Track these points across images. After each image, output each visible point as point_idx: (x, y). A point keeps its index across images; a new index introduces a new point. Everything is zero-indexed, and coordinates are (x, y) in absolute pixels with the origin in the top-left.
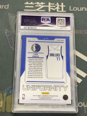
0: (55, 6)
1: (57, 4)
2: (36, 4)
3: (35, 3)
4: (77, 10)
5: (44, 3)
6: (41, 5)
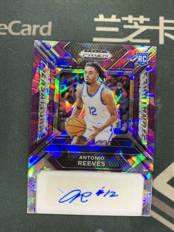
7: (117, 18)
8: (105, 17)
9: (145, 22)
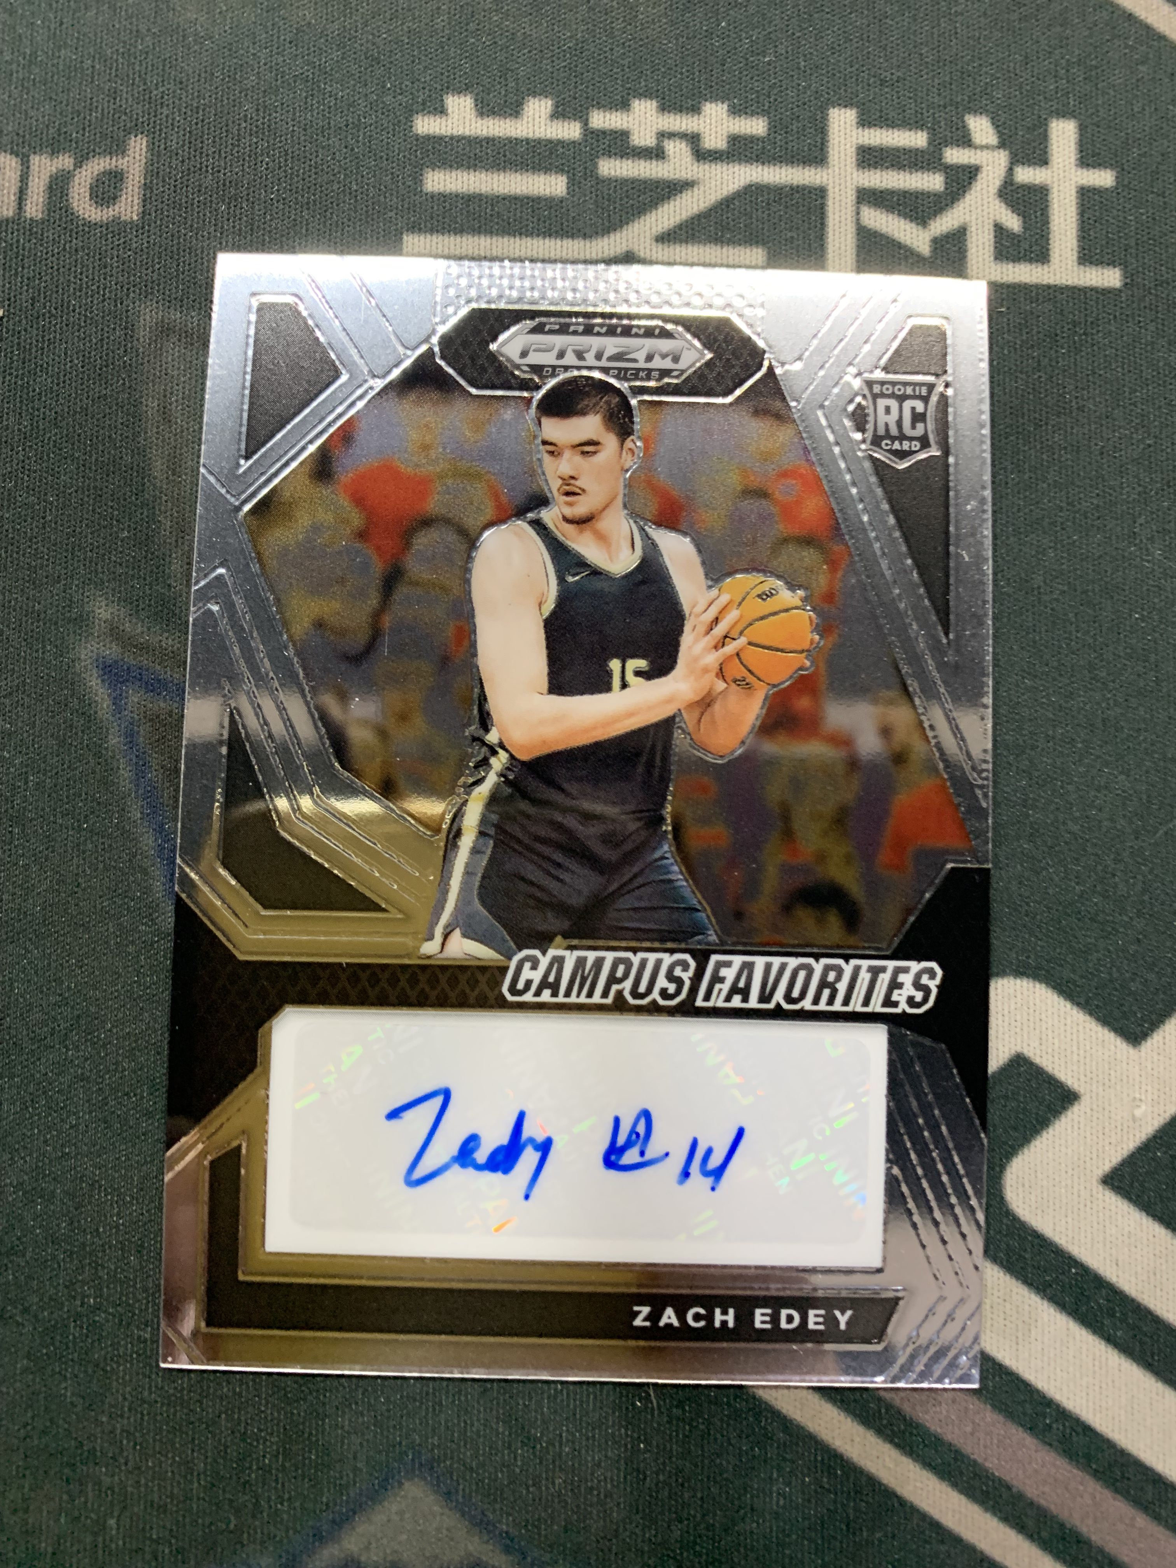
0: (933, 182)
1: (965, 140)
3: (600, 120)
5: (756, 126)
6: (702, 155)
7: (558, 114)
8: (484, 109)
9: (734, 140)
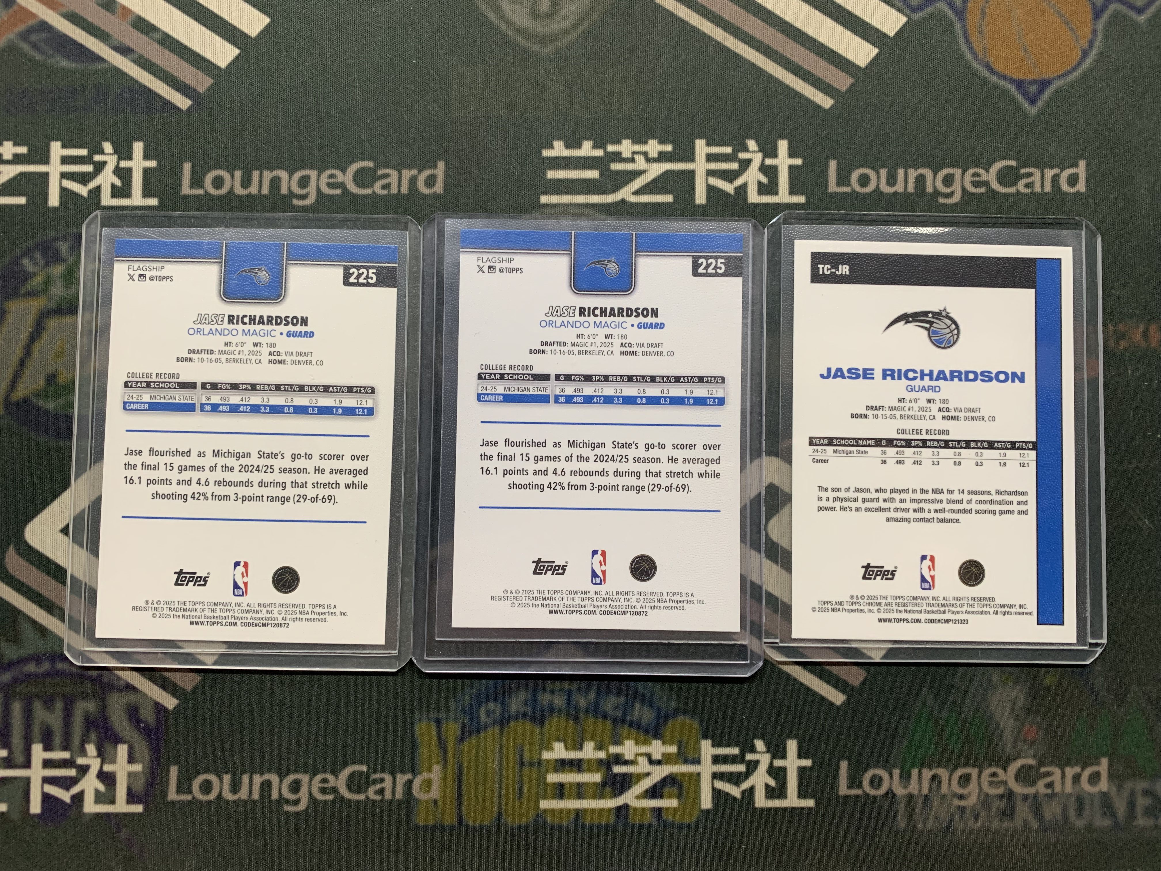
2: (618, 157)
4: (878, 187)
